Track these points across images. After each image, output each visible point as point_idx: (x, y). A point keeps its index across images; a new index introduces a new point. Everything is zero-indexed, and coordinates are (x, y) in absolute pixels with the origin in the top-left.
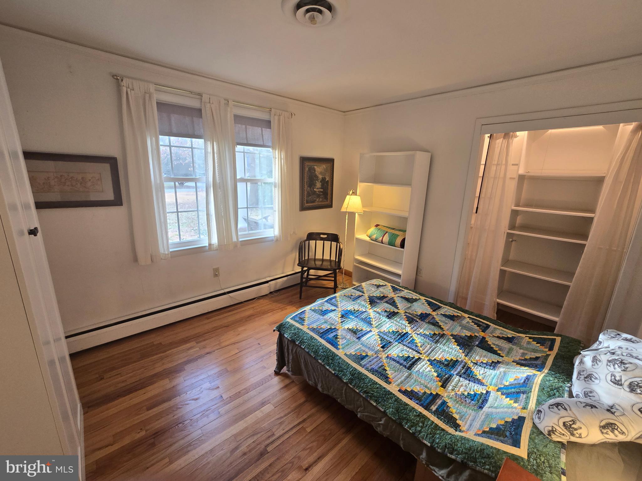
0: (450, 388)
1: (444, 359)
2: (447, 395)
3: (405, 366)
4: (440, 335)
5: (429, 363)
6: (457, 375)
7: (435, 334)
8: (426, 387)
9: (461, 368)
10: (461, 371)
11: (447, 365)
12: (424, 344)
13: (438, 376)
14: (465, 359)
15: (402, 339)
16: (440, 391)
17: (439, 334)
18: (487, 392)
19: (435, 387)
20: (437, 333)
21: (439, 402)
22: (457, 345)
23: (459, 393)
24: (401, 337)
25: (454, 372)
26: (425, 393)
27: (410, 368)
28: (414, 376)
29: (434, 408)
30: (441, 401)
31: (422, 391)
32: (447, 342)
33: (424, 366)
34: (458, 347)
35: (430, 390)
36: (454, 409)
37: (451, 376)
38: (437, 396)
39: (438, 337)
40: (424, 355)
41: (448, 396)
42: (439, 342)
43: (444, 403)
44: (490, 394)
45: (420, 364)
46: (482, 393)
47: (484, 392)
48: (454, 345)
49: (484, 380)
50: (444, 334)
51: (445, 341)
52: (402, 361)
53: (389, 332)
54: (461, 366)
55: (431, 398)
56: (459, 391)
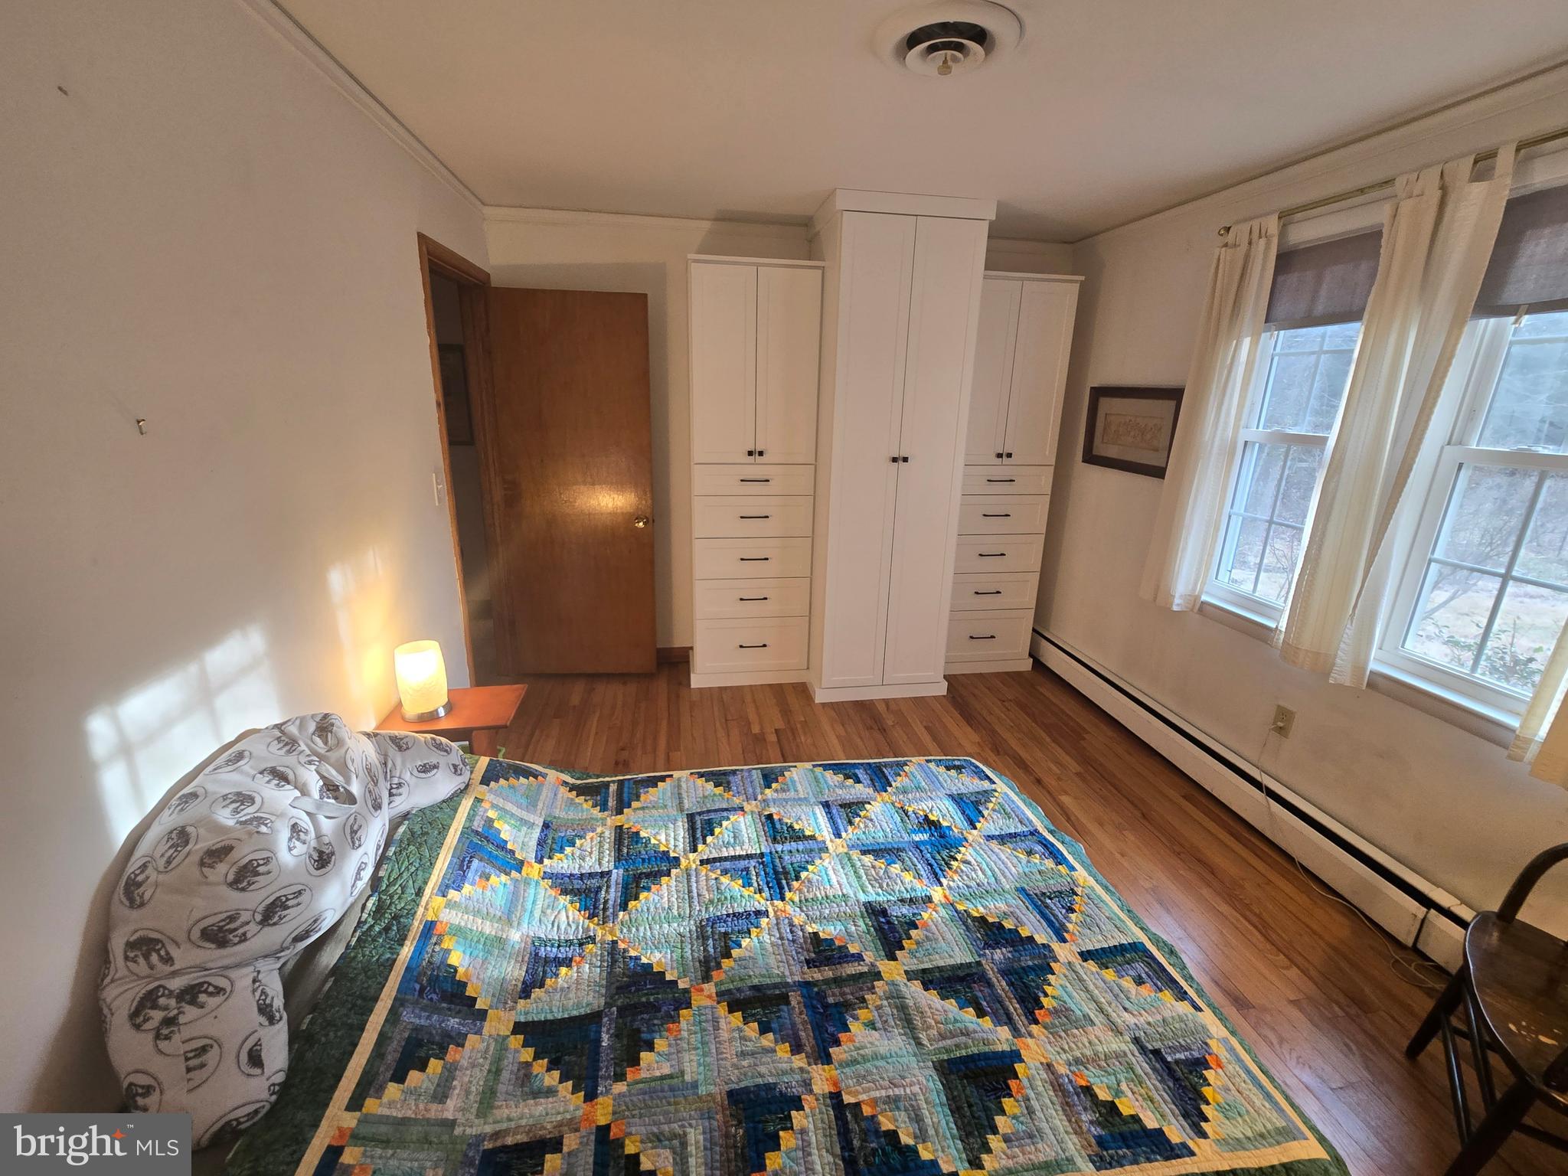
0: (607, 834)
1: (654, 888)
2: (606, 825)
3: (700, 814)
4: (713, 964)
5: (672, 854)
6: (609, 873)
7: (727, 955)
8: (643, 808)
9: (608, 897)
10: (607, 892)
11: (638, 878)
12: (718, 889)
13: (637, 833)
14: (612, 932)
15: (770, 870)
16: (619, 820)
17: (719, 966)
18: (541, 862)
19: (630, 818)
20: (726, 963)
21: (612, 802)
22: (650, 966)
23: (590, 835)
24: (776, 872)
25: (617, 875)
26: (638, 798)
27: (691, 817)
28: (674, 812)
29: (613, 788)
30: (610, 804)
31: (642, 798)
32: (682, 957)
33: (675, 839)
34: (644, 960)
35: (635, 810)
36: (586, 808)
37: (619, 858)
38: (620, 812)
39: (711, 950)
40: (694, 866)
41: (604, 820)
42: (698, 937)
43: (604, 807)
44: (536, 858)
45: (684, 838)
46: (550, 858)
47: (546, 861)
48: (659, 963)
49: (554, 894)
50: (706, 978)
51: (688, 954)
52: (712, 816)
53: (812, 863)
54: (611, 903)
55: (626, 798)
56: (592, 839)
